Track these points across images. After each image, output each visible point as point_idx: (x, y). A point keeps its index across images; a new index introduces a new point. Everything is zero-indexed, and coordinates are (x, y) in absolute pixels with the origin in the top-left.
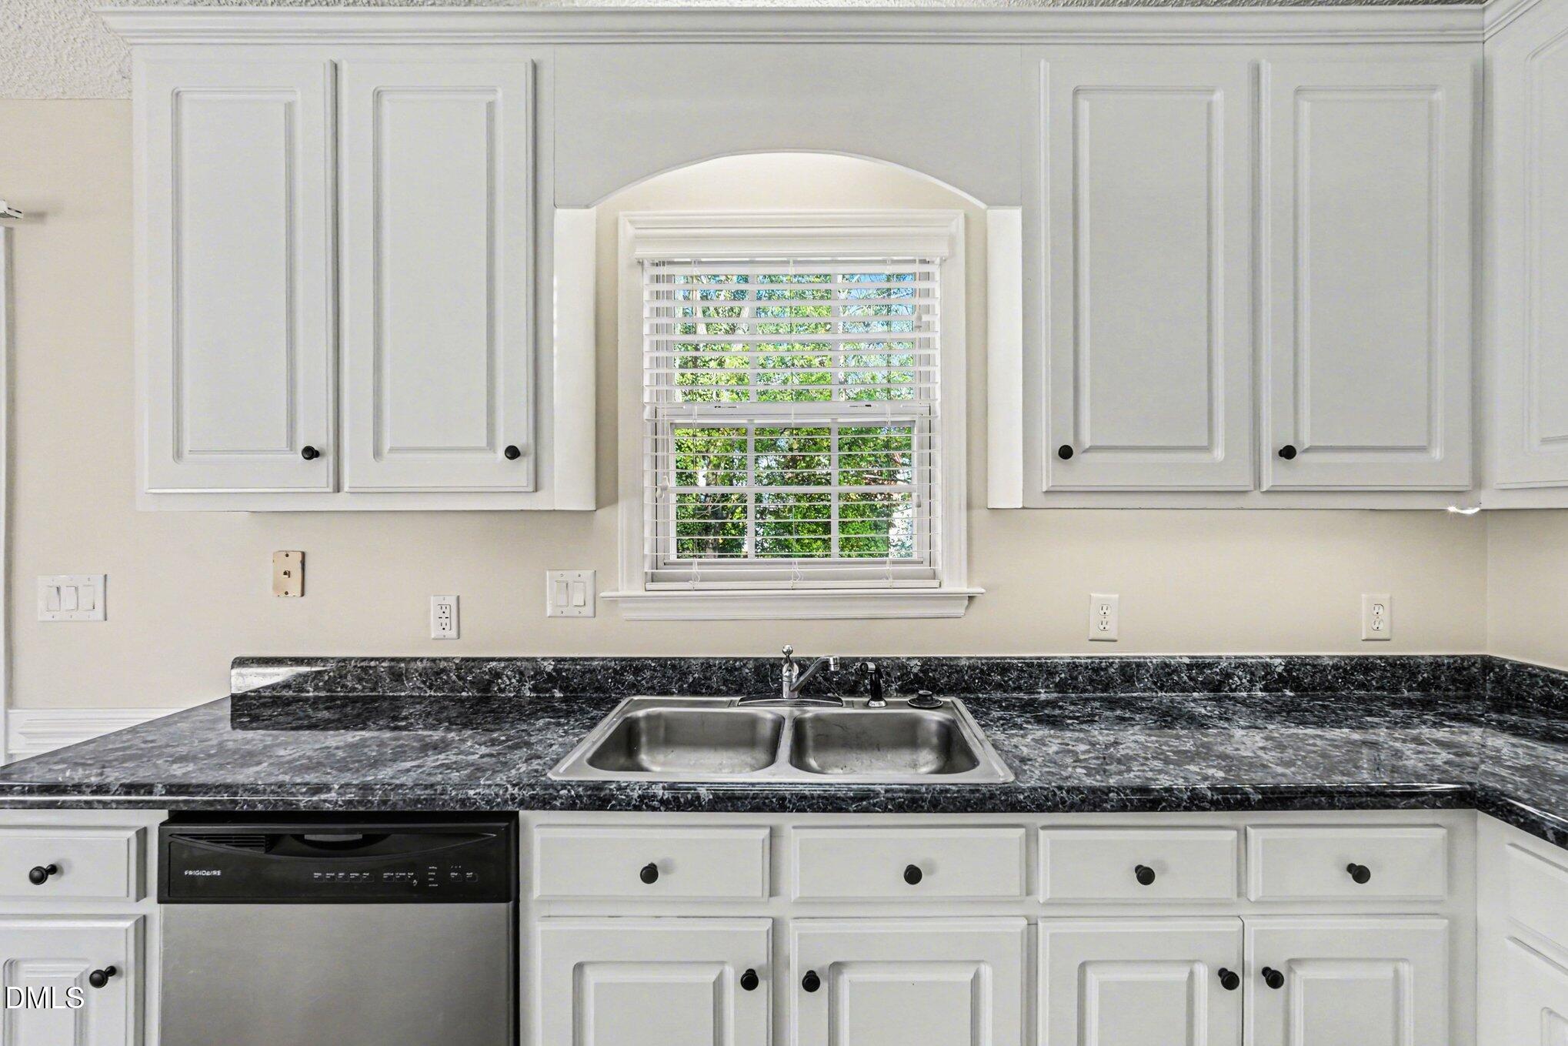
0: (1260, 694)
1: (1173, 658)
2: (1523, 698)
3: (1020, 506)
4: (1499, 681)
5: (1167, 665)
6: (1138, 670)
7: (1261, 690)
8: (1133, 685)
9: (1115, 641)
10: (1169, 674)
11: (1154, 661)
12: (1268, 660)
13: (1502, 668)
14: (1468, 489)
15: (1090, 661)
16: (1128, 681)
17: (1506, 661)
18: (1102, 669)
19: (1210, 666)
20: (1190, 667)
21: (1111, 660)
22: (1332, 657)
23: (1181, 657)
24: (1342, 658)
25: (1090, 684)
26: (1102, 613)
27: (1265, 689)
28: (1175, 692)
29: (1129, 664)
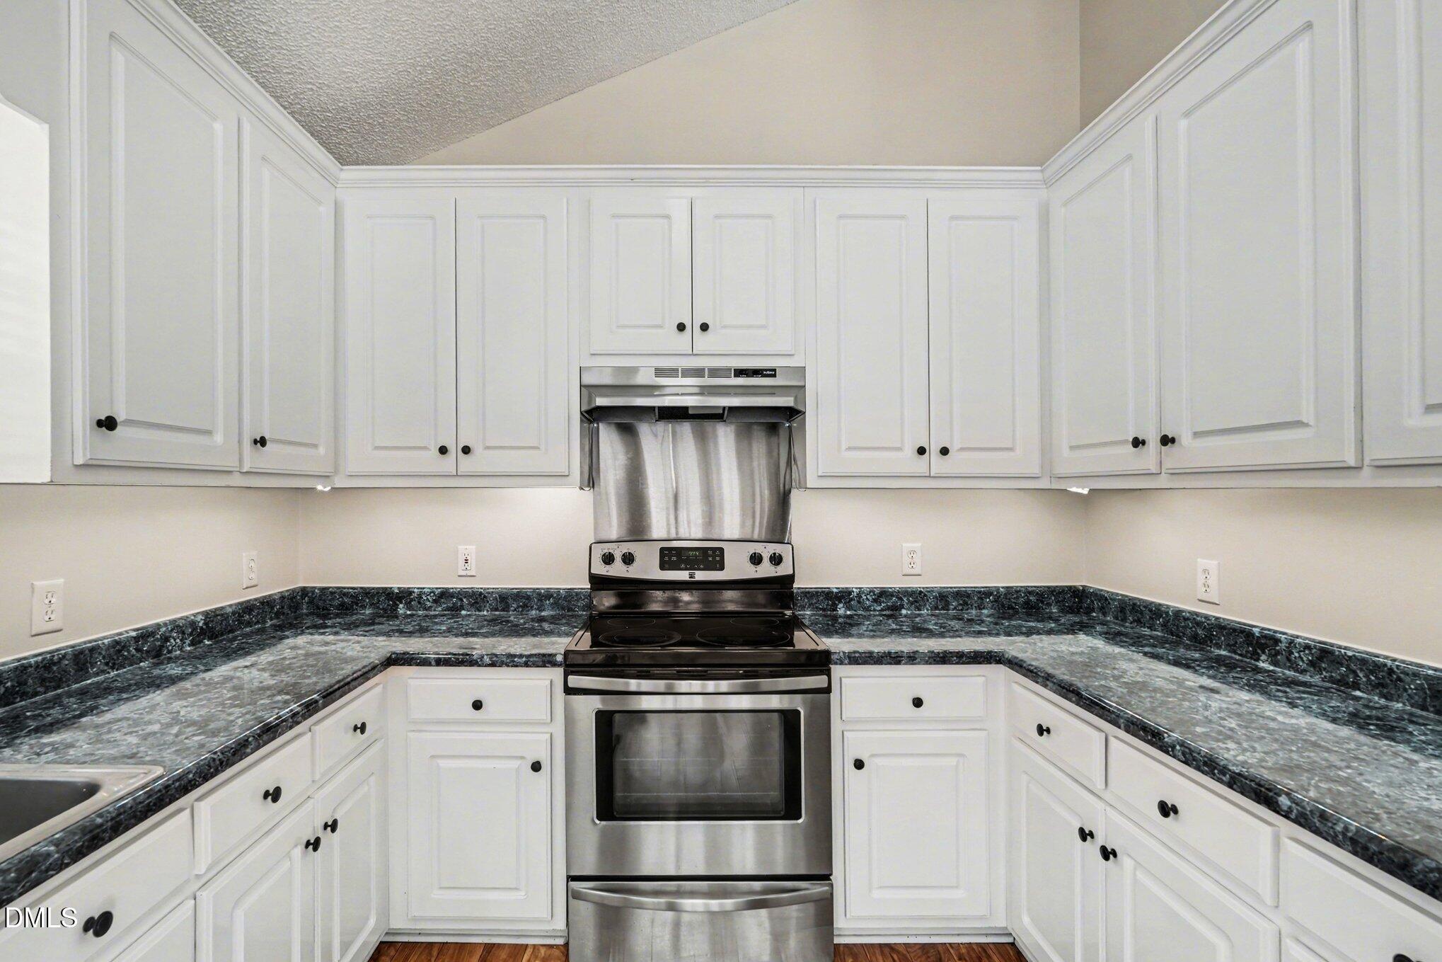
0: (188, 648)
1: (121, 634)
2: (327, 609)
3: (47, 479)
4: (311, 602)
5: (117, 643)
6: (91, 657)
7: (189, 645)
8: (88, 672)
9: (61, 630)
10: (120, 651)
11: (106, 641)
12: (193, 618)
13: (313, 592)
14: (331, 474)
15: (40, 658)
16: (82, 670)
17: (315, 588)
18: (55, 664)
19: (152, 634)
20: (136, 639)
21: (63, 652)
22: (230, 606)
23: (127, 632)
24: (236, 604)
25: (42, 685)
26: (47, 601)
27: (192, 644)
28: (125, 668)
29: (82, 652)
